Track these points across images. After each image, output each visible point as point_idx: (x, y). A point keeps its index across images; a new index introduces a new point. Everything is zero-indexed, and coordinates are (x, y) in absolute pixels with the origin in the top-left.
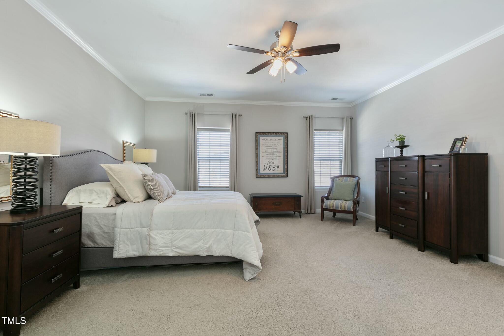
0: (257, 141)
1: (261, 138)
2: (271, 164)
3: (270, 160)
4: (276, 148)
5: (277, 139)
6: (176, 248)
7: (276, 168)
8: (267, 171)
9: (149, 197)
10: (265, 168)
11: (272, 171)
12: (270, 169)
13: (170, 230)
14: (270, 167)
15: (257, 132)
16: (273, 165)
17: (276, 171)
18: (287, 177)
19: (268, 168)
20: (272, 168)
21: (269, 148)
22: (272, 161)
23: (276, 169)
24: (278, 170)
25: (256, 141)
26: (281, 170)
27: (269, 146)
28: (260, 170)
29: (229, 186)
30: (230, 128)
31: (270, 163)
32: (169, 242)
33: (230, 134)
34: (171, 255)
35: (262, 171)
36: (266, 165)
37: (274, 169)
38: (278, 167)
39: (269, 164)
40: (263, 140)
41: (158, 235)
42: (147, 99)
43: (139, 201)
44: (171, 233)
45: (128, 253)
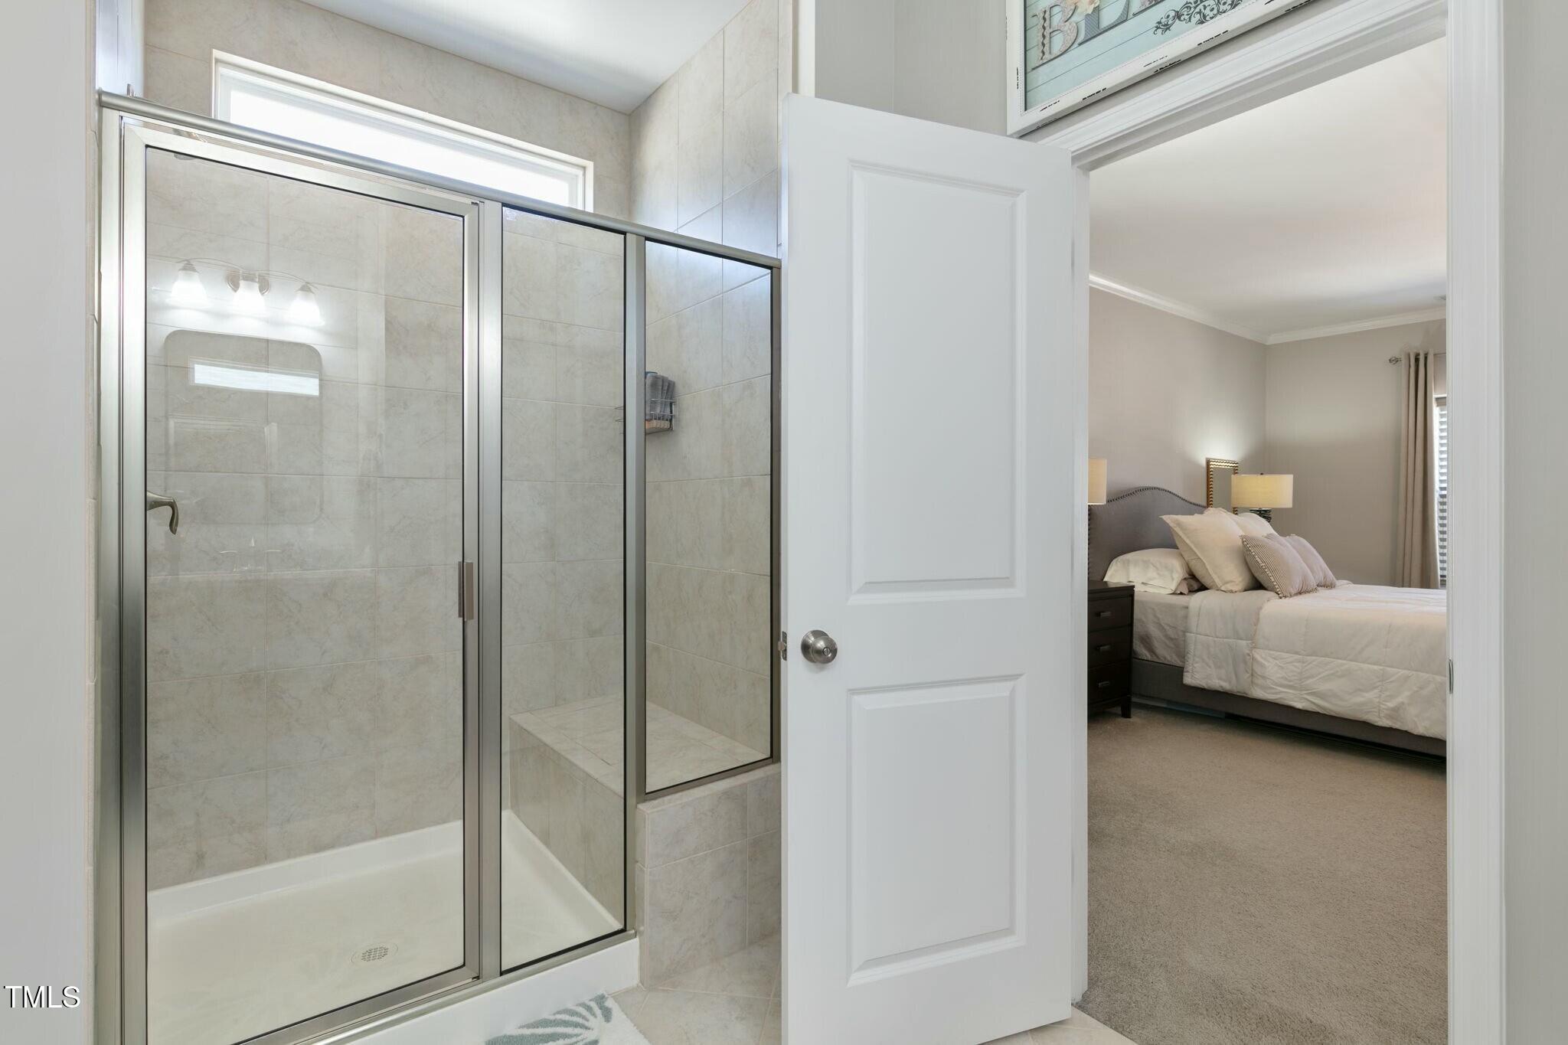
6: (1311, 694)
9: (1257, 585)
13: (1298, 654)
32: (1296, 678)
34: (1299, 705)
41: (1271, 660)
42: (1272, 340)
43: (1234, 589)
44: (1299, 661)
45: (1209, 681)
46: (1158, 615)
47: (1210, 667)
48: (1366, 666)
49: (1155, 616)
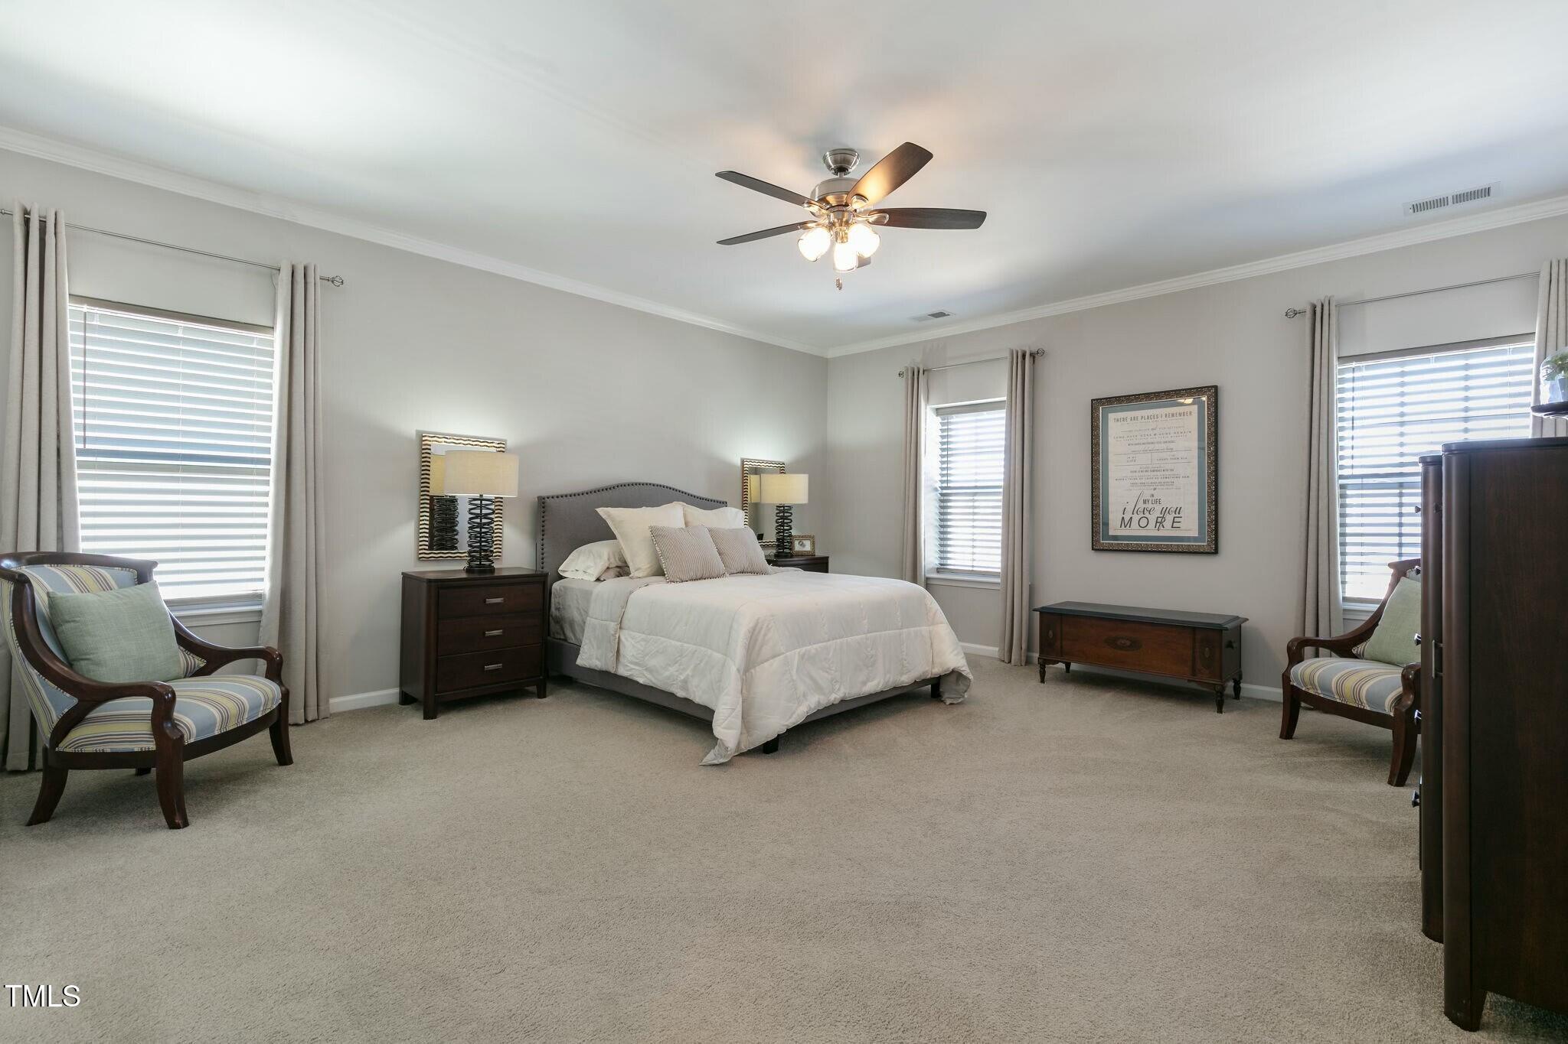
0: (1098, 427)
1: (1112, 416)
2: (1149, 506)
3: (1145, 491)
4: (1171, 445)
5: (1173, 415)
6: (646, 669)
7: (1169, 518)
8: (1134, 531)
10: (1127, 519)
11: (1151, 531)
12: (1143, 523)
13: (644, 633)
14: (1147, 515)
15: (1097, 400)
16: (1158, 508)
17: (1167, 531)
18: (1212, 553)
19: (1136, 518)
20: (1152, 518)
21: (1142, 447)
22: (1153, 496)
23: (1168, 523)
24: (1175, 525)
25: (1094, 428)
26: (1190, 526)
27: (1142, 441)
28: (1106, 524)
29: (999, 571)
30: (1005, 398)
31: (1145, 502)
32: (640, 655)
33: (1004, 415)
34: (641, 681)
35: (1115, 528)
36: (1130, 508)
37: (1160, 522)
38: (1177, 515)
39: (1141, 505)
40: (1119, 425)
41: (629, 639)
42: (831, 354)
43: (641, 575)
44: (643, 640)
45: (591, 662)
46: (580, 602)
47: (593, 648)
48: (673, 642)
49: (578, 602)
